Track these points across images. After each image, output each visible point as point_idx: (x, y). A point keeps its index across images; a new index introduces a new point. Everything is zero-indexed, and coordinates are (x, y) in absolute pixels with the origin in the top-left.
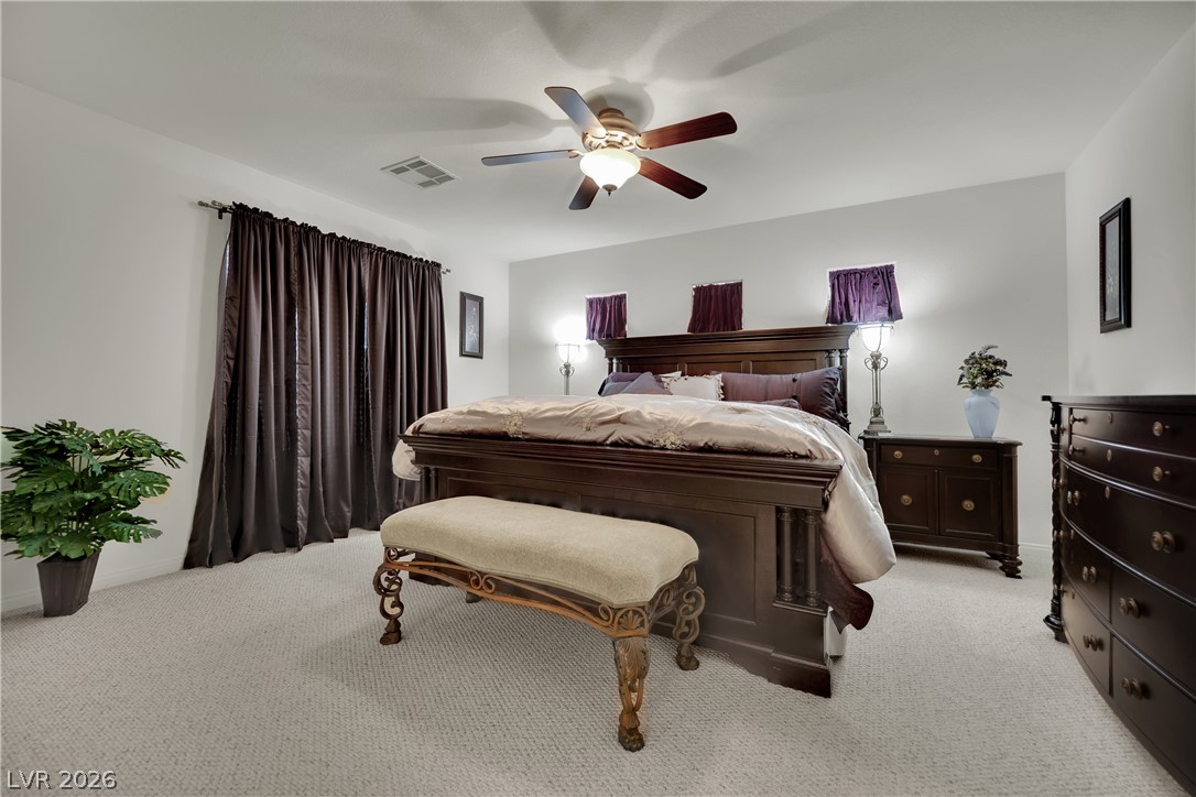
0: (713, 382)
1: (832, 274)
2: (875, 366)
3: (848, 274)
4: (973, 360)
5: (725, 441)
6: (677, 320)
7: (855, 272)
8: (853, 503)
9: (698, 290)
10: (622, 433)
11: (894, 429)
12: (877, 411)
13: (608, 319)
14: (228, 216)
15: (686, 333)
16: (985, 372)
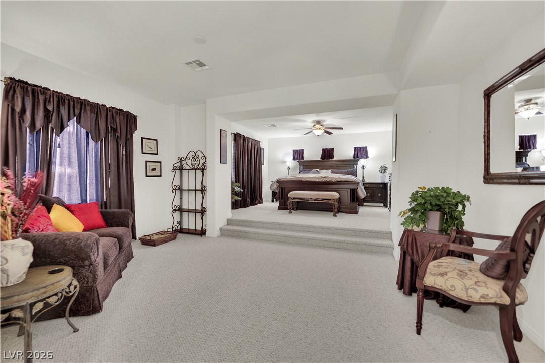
0: (330, 171)
1: (355, 148)
2: (363, 168)
3: (358, 147)
4: (382, 167)
5: (343, 180)
6: (318, 157)
7: (359, 147)
8: (361, 188)
9: (323, 149)
10: (325, 180)
11: (367, 181)
12: (363, 177)
13: (298, 155)
14: (233, 135)
15: (320, 159)
16: (384, 169)
